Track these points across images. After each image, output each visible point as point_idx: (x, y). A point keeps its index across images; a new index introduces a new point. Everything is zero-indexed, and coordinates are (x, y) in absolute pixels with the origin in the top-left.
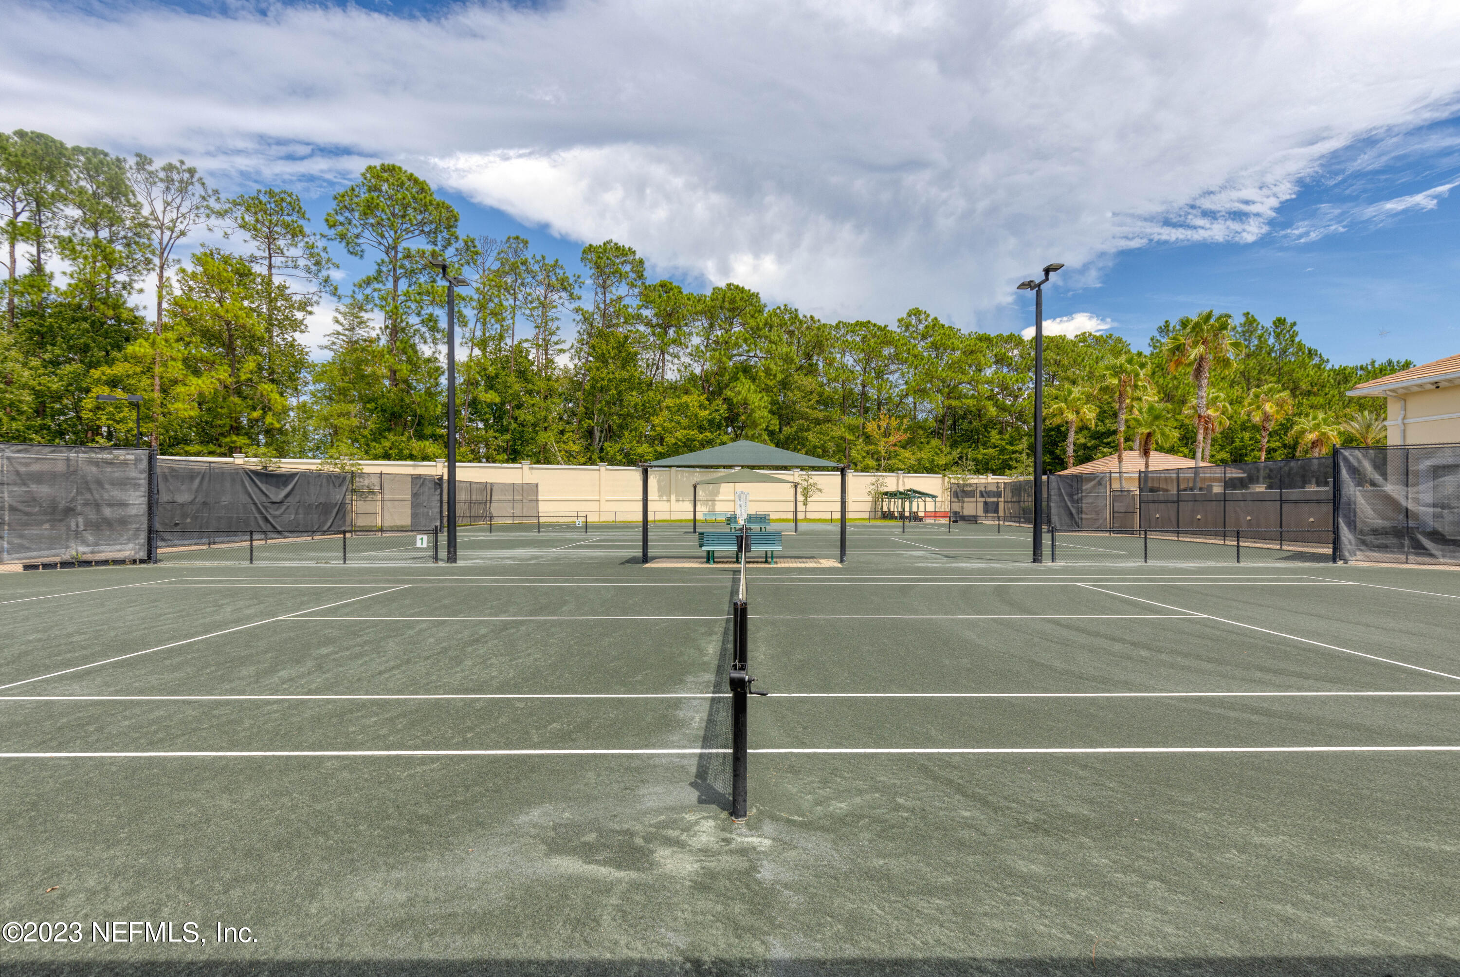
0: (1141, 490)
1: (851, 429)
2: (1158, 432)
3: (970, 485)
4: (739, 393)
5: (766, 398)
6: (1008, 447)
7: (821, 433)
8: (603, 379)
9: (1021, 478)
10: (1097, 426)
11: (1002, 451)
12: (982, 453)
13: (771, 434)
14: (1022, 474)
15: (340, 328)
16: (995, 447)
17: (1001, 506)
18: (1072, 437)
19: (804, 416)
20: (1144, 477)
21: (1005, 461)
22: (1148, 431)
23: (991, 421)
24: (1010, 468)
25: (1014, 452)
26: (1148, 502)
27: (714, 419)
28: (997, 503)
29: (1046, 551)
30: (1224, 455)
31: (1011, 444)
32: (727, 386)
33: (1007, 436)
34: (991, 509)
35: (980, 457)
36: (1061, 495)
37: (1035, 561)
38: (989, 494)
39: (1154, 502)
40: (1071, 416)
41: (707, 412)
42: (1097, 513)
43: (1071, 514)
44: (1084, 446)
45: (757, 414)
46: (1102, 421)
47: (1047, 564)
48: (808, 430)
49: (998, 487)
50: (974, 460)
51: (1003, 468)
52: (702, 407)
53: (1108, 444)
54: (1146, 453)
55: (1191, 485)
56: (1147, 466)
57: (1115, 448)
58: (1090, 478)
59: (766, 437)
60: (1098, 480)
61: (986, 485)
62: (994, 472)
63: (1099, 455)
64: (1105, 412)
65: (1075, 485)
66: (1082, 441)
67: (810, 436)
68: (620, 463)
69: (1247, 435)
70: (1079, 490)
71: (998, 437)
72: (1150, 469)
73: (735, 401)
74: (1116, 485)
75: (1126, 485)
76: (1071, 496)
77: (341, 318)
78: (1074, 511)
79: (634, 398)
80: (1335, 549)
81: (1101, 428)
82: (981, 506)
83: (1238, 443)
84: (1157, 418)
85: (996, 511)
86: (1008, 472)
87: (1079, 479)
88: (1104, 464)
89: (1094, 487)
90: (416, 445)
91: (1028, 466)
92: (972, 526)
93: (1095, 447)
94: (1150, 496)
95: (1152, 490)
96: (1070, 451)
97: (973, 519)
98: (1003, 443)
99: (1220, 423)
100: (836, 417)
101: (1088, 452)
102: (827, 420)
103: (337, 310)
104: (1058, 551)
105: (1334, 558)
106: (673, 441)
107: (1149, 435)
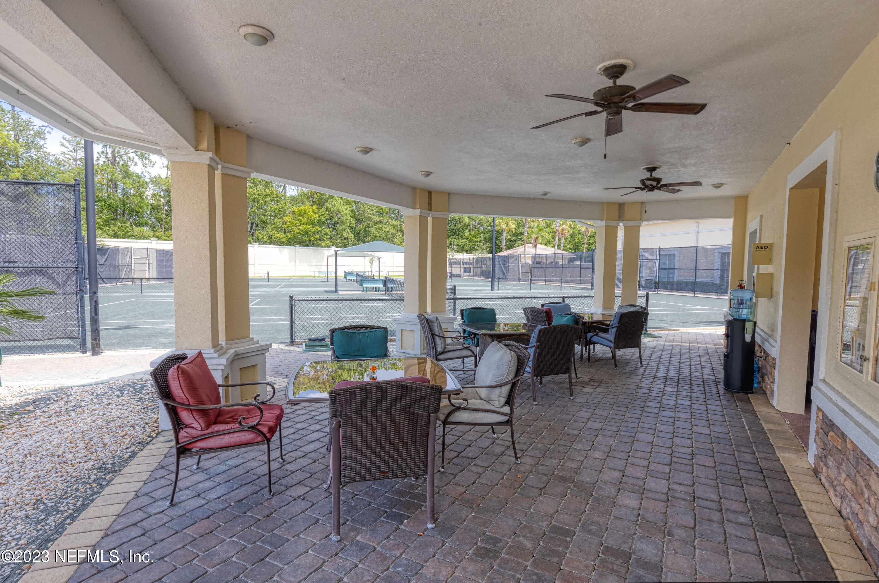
0: (533, 262)
1: (394, 227)
2: (540, 237)
3: (455, 259)
4: (335, 205)
5: (349, 209)
6: (474, 239)
7: (379, 229)
8: (254, 194)
9: (480, 256)
10: (516, 230)
11: (471, 241)
12: (461, 242)
13: (351, 228)
14: (480, 253)
15: (65, 150)
16: (467, 239)
17: (472, 269)
18: (505, 235)
19: (368, 219)
20: (534, 257)
21: (471, 246)
22: (536, 236)
23: (465, 224)
24: (475, 250)
25: (477, 242)
26: (535, 268)
27: (321, 220)
28: (470, 268)
29: (496, 288)
30: (571, 246)
31: (475, 237)
32: (326, 201)
33: (473, 233)
34: (467, 271)
35: (460, 244)
36: (500, 264)
37: (492, 290)
38: (466, 263)
39: (537, 268)
40: (504, 226)
41: (317, 216)
42: (515, 273)
43: (504, 273)
44: (510, 240)
45: (345, 217)
46: (518, 228)
47: (496, 291)
48: (372, 227)
49: (469, 260)
50: (457, 245)
51: (471, 250)
52: (314, 213)
53: (521, 239)
54: (535, 246)
55: (553, 260)
56: (536, 252)
57: (523, 244)
58: (513, 256)
59: (349, 231)
60: (515, 257)
61: (463, 259)
62: (467, 252)
63: (517, 245)
64: (520, 223)
65: (506, 260)
66: (509, 237)
67: (374, 230)
68: (266, 243)
69: (580, 237)
70: (508, 262)
71: (468, 233)
72: (537, 253)
73: (332, 209)
74: (523, 260)
75: (527, 261)
76: (504, 265)
77: (66, 143)
78: (505, 272)
79: (272, 205)
80: (592, 285)
81: (518, 231)
82: (462, 269)
83: (576, 241)
84: (540, 230)
85: (470, 272)
86: (474, 252)
87: (507, 257)
88: (518, 250)
89: (514, 261)
90: (137, 230)
91: (483, 249)
92: (458, 279)
93: (515, 241)
94: (536, 265)
95: (538, 263)
96: (504, 243)
97: (459, 276)
98: (471, 237)
99: (568, 232)
100: (386, 220)
101: (512, 243)
102: (381, 222)
103: (64, 138)
104: (500, 288)
105: (592, 289)
106: (298, 231)
107: (537, 238)
